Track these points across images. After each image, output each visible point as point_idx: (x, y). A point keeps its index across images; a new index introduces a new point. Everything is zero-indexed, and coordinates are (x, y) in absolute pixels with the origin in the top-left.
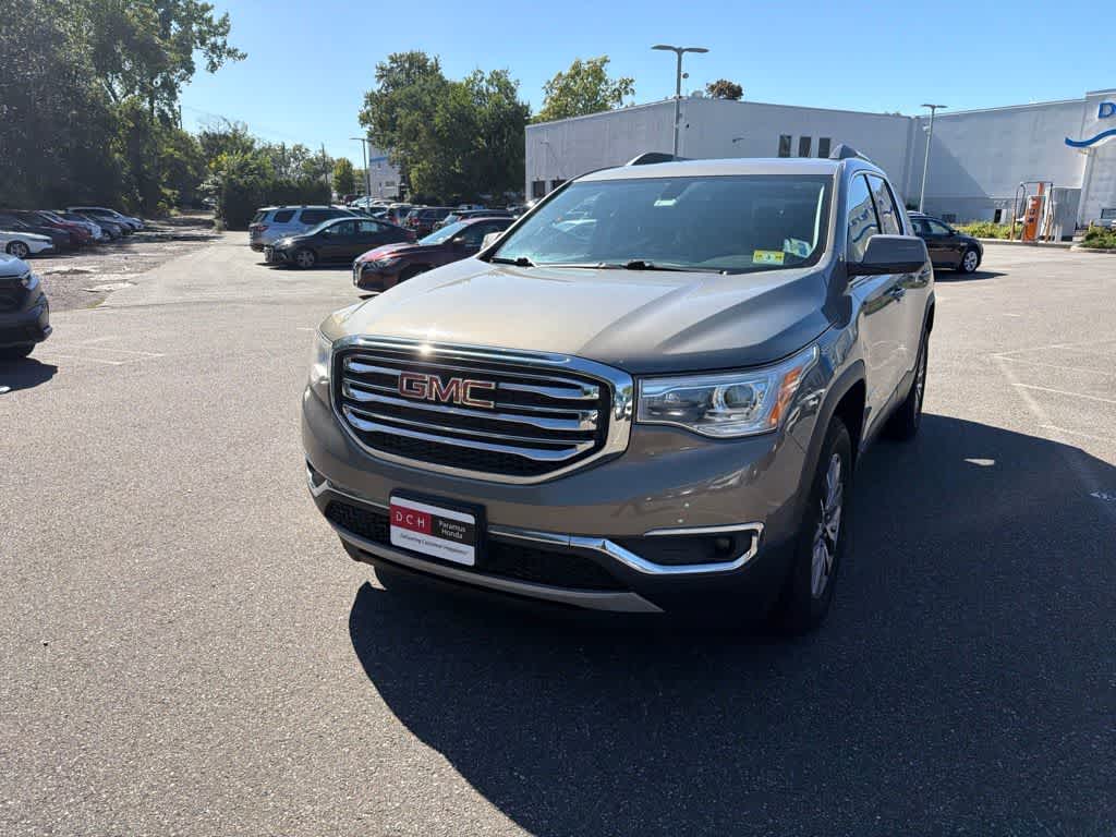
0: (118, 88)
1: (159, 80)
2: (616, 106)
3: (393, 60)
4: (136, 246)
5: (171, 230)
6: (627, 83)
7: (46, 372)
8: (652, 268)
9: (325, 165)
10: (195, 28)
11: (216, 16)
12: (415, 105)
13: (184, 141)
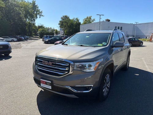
0: (27, 20)
1: (33, 19)
2: (93, 23)
3: (63, 16)
4: (28, 40)
5: (33, 38)
6: (94, 19)
7: (11, 57)
8: (83, 46)
9: (54, 30)
10: (38, 12)
11: (41, 11)
12: (66, 22)
13: (36, 27)
